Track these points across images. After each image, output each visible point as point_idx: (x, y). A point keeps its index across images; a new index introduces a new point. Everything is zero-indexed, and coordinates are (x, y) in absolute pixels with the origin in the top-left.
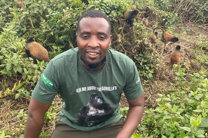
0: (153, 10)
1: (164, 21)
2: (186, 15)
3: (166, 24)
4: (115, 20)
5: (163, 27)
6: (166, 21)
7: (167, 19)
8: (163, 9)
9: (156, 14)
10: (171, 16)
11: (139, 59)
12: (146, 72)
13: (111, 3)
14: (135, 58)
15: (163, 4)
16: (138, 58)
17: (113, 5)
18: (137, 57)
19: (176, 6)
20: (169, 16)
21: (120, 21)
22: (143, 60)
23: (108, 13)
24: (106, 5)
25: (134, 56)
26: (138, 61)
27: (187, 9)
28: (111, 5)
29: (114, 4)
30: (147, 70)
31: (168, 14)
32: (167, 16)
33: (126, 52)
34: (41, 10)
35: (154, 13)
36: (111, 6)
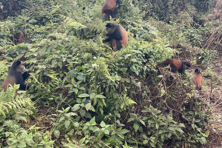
0: (187, 47)
1: (201, 59)
2: (219, 49)
3: (203, 62)
4: (155, 70)
5: (200, 67)
6: (203, 59)
7: (204, 57)
8: (195, 44)
9: (189, 52)
10: (207, 53)
11: (190, 118)
12: (198, 135)
13: (148, 49)
14: (183, 117)
15: (195, 39)
16: (187, 118)
17: (151, 52)
18: (186, 116)
19: (207, 40)
20: (205, 54)
21: (160, 70)
22: (194, 119)
23: (145, 61)
24: (142, 52)
25: (182, 114)
26: (188, 121)
27: (220, 42)
28: (148, 51)
29: (152, 50)
30: (199, 133)
31: (203, 52)
32: (203, 54)
33: (171, 111)
34: (60, 62)
35: (187, 50)
36: (148, 53)
